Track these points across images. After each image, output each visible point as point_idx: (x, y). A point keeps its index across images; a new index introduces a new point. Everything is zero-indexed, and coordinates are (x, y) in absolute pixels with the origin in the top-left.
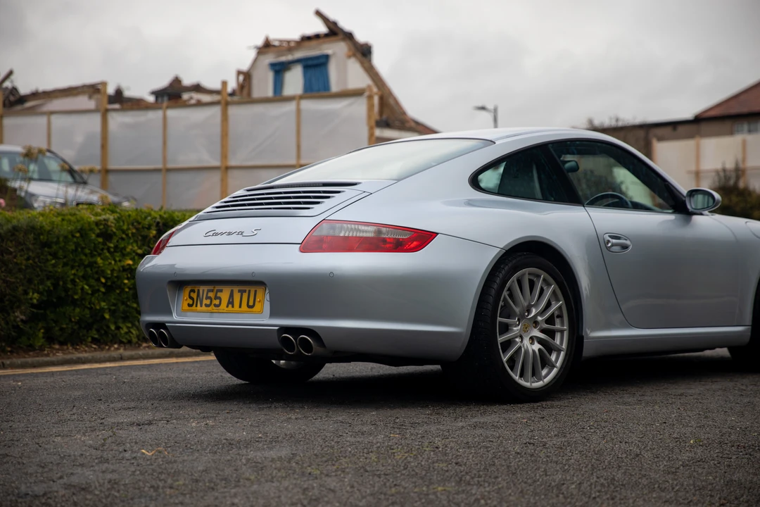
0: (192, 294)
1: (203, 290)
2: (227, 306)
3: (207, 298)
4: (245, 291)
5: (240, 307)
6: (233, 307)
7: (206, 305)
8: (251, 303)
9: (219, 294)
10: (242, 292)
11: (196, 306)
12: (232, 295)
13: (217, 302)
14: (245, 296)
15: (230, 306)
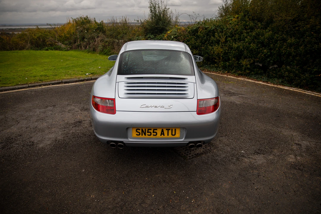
0: (138, 131)
1: (145, 130)
2: (161, 135)
3: (148, 132)
4: (170, 130)
5: (168, 135)
6: (164, 135)
7: (148, 135)
8: (174, 134)
9: (155, 131)
10: (168, 130)
11: (142, 135)
12: (163, 131)
13: (155, 134)
14: (170, 132)
15: (162, 135)
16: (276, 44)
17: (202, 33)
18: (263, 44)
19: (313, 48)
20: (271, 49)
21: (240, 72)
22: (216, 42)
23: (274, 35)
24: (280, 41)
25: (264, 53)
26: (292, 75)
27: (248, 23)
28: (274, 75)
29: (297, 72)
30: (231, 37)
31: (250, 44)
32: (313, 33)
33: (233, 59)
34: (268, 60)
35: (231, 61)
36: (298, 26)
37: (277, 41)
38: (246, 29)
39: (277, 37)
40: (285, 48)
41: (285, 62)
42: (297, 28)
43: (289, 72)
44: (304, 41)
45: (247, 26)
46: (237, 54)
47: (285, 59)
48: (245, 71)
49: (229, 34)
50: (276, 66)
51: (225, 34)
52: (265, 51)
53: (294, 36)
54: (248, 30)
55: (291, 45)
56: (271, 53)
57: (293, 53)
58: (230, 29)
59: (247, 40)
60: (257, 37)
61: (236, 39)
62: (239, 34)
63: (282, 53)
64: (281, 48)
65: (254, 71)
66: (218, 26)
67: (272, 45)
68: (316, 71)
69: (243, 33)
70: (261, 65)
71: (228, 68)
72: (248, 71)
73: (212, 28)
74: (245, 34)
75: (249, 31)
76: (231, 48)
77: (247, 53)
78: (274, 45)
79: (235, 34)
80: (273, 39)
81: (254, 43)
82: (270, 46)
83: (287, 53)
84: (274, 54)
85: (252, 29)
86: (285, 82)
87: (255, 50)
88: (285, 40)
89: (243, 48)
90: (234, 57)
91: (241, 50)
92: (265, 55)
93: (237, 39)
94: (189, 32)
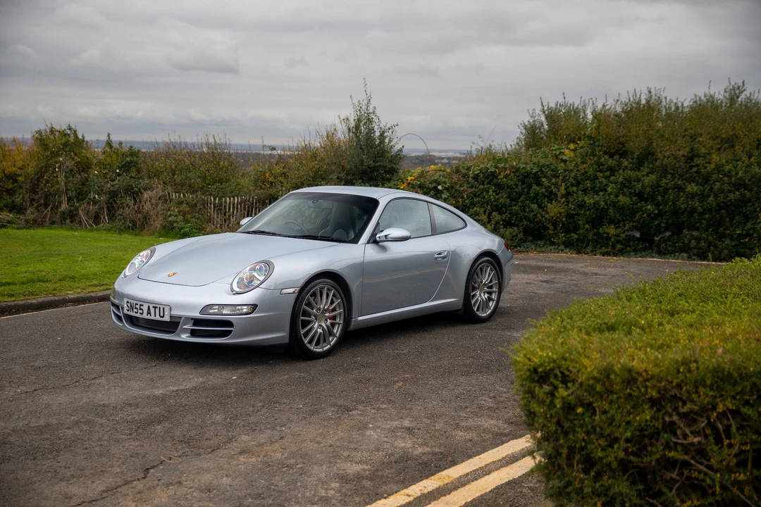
16: (667, 196)
17: (512, 180)
18: (641, 196)
19: (729, 199)
20: (658, 204)
21: (604, 249)
22: (545, 196)
23: (660, 181)
24: (673, 189)
25: (648, 212)
26: (703, 244)
27: (603, 160)
28: (670, 248)
29: (710, 238)
30: (576, 186)
31: (617, 196)
32: (721, 176)
33: (587, 226)
34: (656, 223)
35: (581, 231)
36: (697, 166)
37: (666, 190)
38: (601, 171)
39: (666, 184)
40: (684, 200)
41: (686, 224)
42: (695, 169)
43: (698, 240)
44: (711, 189)
45: (602, 165)
46: (594, 216)
47: (685, 219)
48: (614, 247)
49: (571, 180)
50: (668, 234)
51: (563, 181)
52: (649, 207)
53: (693, 182)
54: (606, 171)
55: (692, 196)
56: (659, 211)
57: (699, 208)
58: (572, 170)
59: (609, 189)
60: (627, 184)
61: (587, 189)
62: (591, 181)
63: (680, 209)
64: (677, 201)
65: (630, 246)
66: (544, 165)
67: (659, 198)
68: (739, 234)
69: (597, 179)
70: (638, 235)
71: (575, 244)
72: (619, 246)
73: (532, 169)
74: (605, 181)
75: (608, 173)
76: (581, 206)
77: (615, 213)
78: (663, 197)
79: (582, 179)
80: (660, 187)
81: (624, 194)
82: (656, 200)
83: (689, 209)
84: (666, 212)
85: (612, 170)
86: (694, 257)
87: (628, 206)
88: (680, 189)
89: (606, 204)
90: (588, 223)
91: (603, 208)
92: (649, 215)
93: (590, 189)
94: (476, 178)
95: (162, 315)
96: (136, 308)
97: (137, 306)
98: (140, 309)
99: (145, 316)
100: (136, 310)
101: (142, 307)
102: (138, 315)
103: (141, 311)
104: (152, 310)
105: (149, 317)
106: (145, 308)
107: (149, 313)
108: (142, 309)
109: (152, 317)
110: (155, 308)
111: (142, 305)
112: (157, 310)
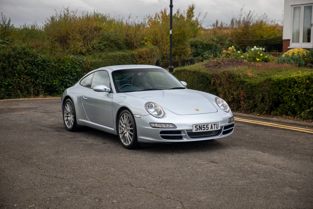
95: (217, 127)
96: (203, 127)
97: (204, 126)
98: (207, 127)
99: (210, 130)
100: (204, 128)
101: (207, 126)
102: (206, 130)
103: (207, 128)
104: (213, 126)
105: (212, 130)
106: (210, 126)
107: (212, 128)
108: (208, 127)
109: (213, 129)
110: (214, 124)
111: (208, 125)
112: (216, 125)
